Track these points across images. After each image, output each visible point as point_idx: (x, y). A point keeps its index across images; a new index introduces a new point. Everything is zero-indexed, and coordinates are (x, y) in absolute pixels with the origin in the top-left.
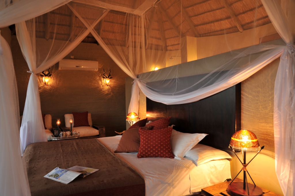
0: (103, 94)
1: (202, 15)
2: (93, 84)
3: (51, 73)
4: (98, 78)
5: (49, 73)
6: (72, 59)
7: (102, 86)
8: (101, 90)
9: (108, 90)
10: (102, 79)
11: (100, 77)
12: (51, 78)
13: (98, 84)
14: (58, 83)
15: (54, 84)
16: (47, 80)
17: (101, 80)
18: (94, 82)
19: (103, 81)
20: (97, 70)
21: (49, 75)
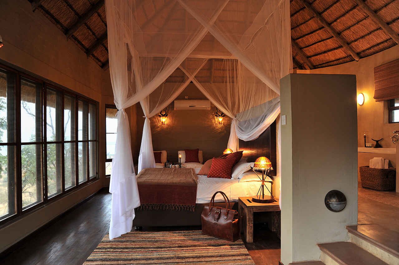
0: (216, 132)
1: (314, 46)
2: (206, 122)
3: (168, 113)
4: (211, 116)
5: (166, 113)
6: (186, 99)
7: (215, 124)
8: (214, 128)
9: (221, 128)
10: (216, 117)
11: (212, 115)
12: (168, 117)
13: (211, 122)
14: (173, 122)
15: (171, 123)
16: (164, 120)
17: (214, 119)
18: (207, 120)
19: (216, 120)
20: (210, 109)
21: (165, 115)
